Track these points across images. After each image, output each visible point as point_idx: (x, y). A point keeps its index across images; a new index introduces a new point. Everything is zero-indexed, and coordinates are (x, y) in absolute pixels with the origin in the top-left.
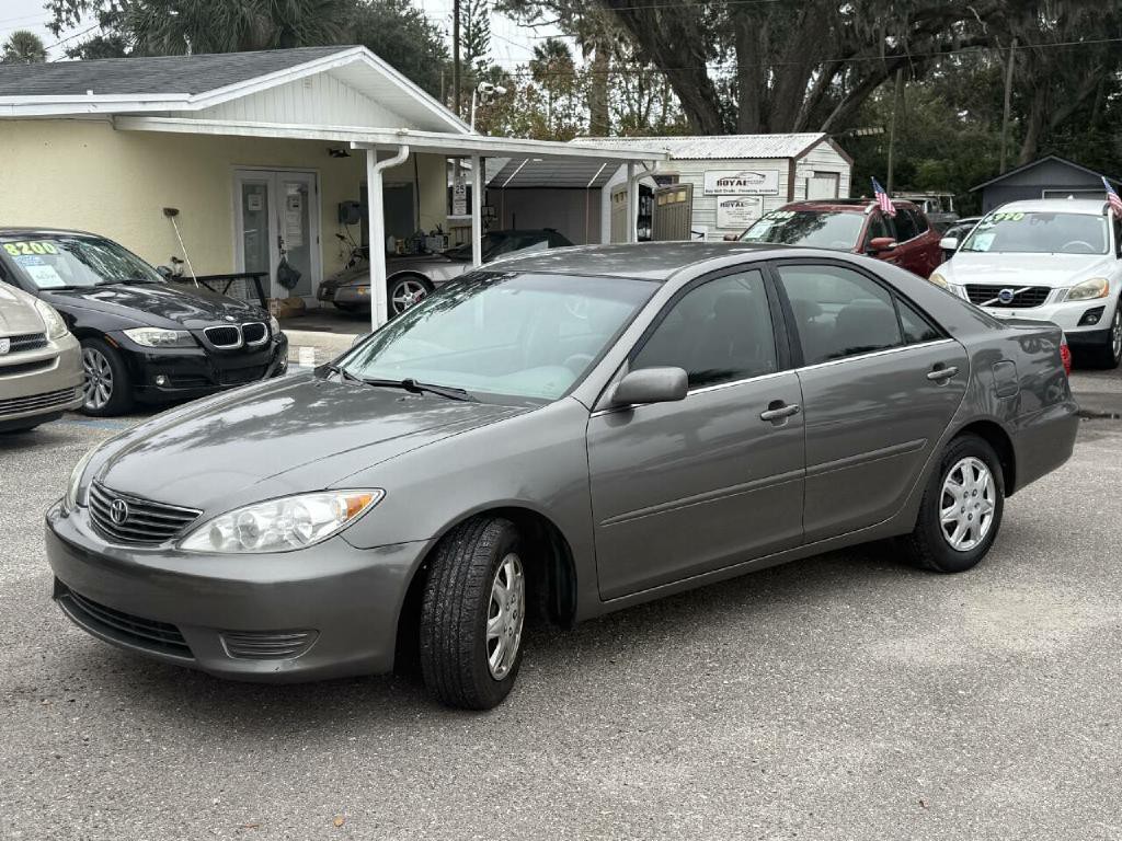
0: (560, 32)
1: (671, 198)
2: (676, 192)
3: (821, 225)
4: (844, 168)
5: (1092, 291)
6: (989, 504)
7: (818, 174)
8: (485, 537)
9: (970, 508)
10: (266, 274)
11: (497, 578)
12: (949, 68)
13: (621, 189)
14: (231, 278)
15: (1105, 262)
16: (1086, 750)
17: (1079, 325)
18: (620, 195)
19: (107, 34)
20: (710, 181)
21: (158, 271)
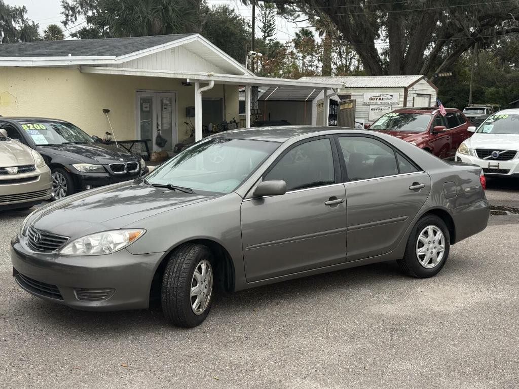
0: (309, 25)
1: (346, 106)
2: (349, 102)
3: (414, 119)
4: (433, 92)
6: (442, 248)
7: (419, 95)
8: (191, 251)
9: (432, 249)
10: (151, 140)
11: (196, 270)
12: (504, 43)
13: (321, 102)
14: (134, 142)
16: (447, 350)
18: (320, 105)
19: (89, 26)
20: (367, 97)
21: (93, 138)
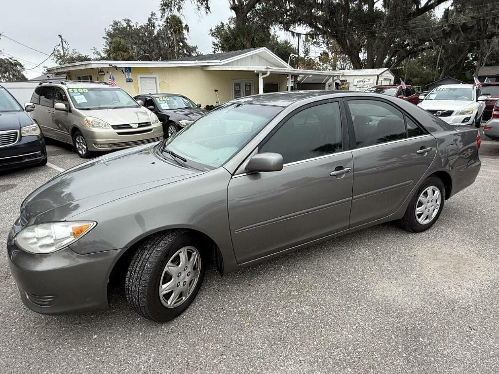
1: (344, 86)
2: (346, 84)
4: (393, 78)
5: (467, 112)
6: (438, 205)
7: (385, 79)
9: (429, 207)
11: (168, 264)
12: (423, 56)
13: (330, 84)
15: (472, 103)
17: (462, 122)
20: (355, 81)
